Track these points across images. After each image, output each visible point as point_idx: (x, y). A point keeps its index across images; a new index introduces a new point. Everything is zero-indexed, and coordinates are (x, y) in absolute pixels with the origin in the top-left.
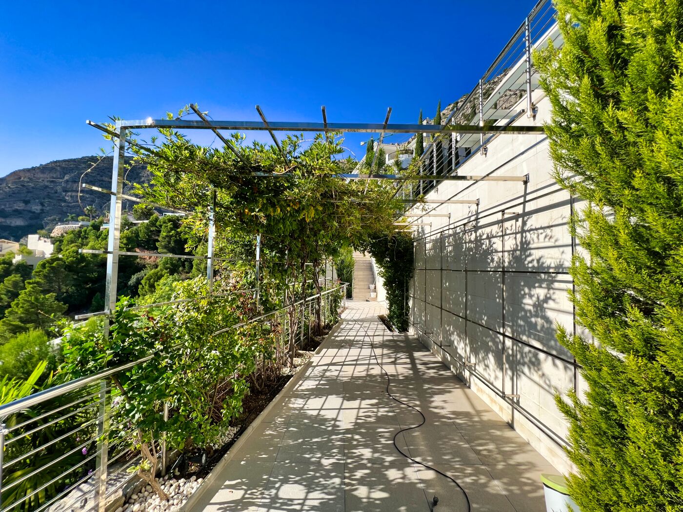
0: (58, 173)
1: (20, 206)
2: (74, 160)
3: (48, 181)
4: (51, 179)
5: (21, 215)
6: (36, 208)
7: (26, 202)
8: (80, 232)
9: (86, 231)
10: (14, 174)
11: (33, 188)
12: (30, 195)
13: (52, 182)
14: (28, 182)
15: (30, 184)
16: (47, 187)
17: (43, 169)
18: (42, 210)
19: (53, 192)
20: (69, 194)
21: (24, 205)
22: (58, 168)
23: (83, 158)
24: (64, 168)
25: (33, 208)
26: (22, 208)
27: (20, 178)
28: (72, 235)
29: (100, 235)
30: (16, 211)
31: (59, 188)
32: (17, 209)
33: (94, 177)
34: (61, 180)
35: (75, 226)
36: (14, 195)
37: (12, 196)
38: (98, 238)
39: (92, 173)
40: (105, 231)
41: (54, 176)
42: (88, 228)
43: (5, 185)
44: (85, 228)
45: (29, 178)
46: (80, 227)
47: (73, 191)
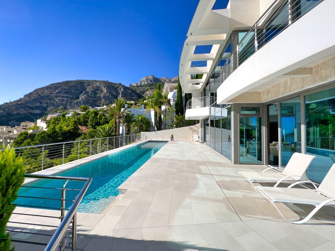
0: (53, 89)
1: (38, 104)
2: (59, 83)
3: (49, 93)
4: (51, 92)
5: (39, 109)
6: (45, 105)
8: (57, 118)
9: (60, 117)
10: (36, 90)
11: (43, 96)
12: (42, 99)
14: (41, 94)
16: (49, 96)
17: (48, 88)
18: (47, 106)
19: (51, 98)
20: (58, 98)
21: (40, 104)
22: (53, 87)
23: (63, 82)
24: (55, 87)
25: (43, 105)
27: (38, 92)
28: (54, 120)
29: (65, 119)
30: (37, 107)
31: (53, 96)
33: (68, 90)
34: (54, 92)
35: (55, 115)
36: (36, 100)
37: (35, 100)
38: (64, 121)
39: (67, 88)
40: (67, 118)
41: (52, 91)
42: (60, 116)
43: (32, 96)
44: (59, 116)
45: (42, 92)
46: (57, 116)
47: (59, 97)
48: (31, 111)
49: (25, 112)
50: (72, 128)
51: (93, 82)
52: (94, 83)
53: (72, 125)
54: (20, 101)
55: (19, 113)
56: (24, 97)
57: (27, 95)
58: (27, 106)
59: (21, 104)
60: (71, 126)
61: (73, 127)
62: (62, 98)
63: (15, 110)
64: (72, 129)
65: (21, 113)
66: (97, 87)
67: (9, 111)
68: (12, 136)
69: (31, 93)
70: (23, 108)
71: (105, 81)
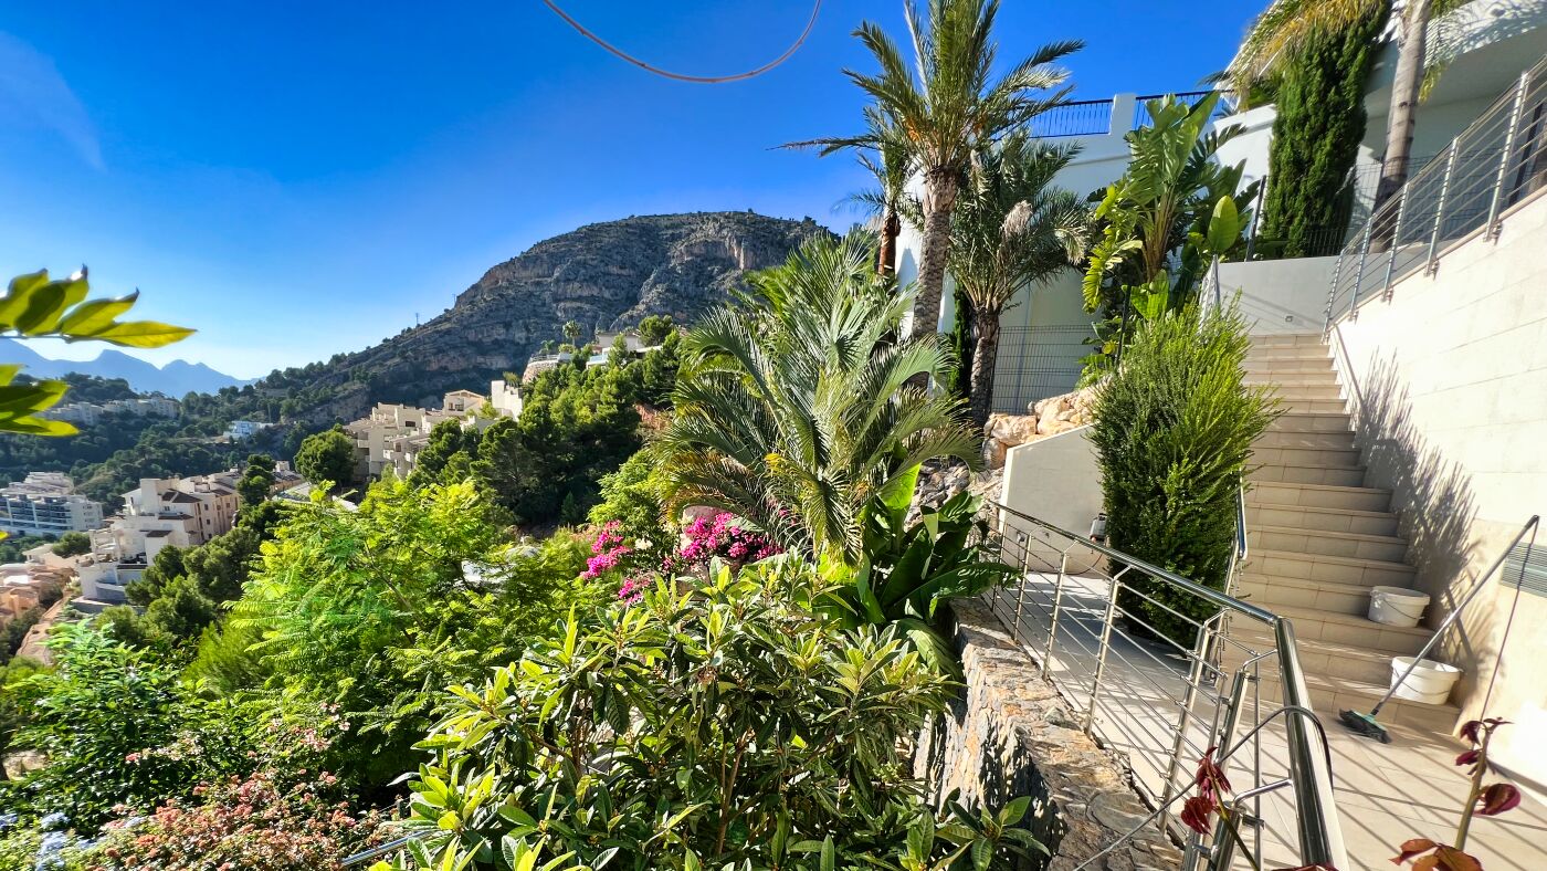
0: (545, 267)
1: (499, 333)
2: (565, 237)
3: (533, 283)
4: (537, 279)
5: (502, 350)
6: (520, 336)
7: (507, 326)
8: (557, 374)
9: (565, 371)
10: (489, 274)
11: (514, 298)
12: (511, 311)
13: (538, 284)
14: (507, 288)
15: (510, 292)
16: (531, 294)
17: (527, 260)
18: (528, 338)
19: (540, 303)
20: (562, 304)
21: (504, 330)
22: (545, 256)
23: (578, 231)
24: (551, 255)
25: (517, 336)
26: (503, 337)
27: (497, 282)
28: (545, 380)
29: (585, 379)
30: (496, 342)
31: (547, 296)
32: (496, 339)
33: (595, 267)
34: (549, 280)
35: (551, 363)
36: (491, 314)
37: (489, 314)
38: (581, 384)
39: (592, 259)
40: (592, 374)
41: (540, 272)
42: (568, 364)
43: (479, 297)
44: (564, 366)
45: (508, 280)
46: (558, 365)
47: (566, 299)
48: (480, 359)
49: (463, 364)
50: (611, 411)
51: (690, 220)
52: (694, 227)
53: (611, 399)
54: (445, 321)
55: (446, 368)
56: (456, 306)
57: (464, 295)
58: (466, 338)
59: (448, 332)
60: (608, 403)
61: (614, 409)
62: (579, 304)
63: (435, 354)
64: (612, 416)
65: (452, 367)
66: (706, 243)
67: (416, 359)
68: (417, 442)
69: (475, 287)
70: (454, 347)
71: (743, 213)
